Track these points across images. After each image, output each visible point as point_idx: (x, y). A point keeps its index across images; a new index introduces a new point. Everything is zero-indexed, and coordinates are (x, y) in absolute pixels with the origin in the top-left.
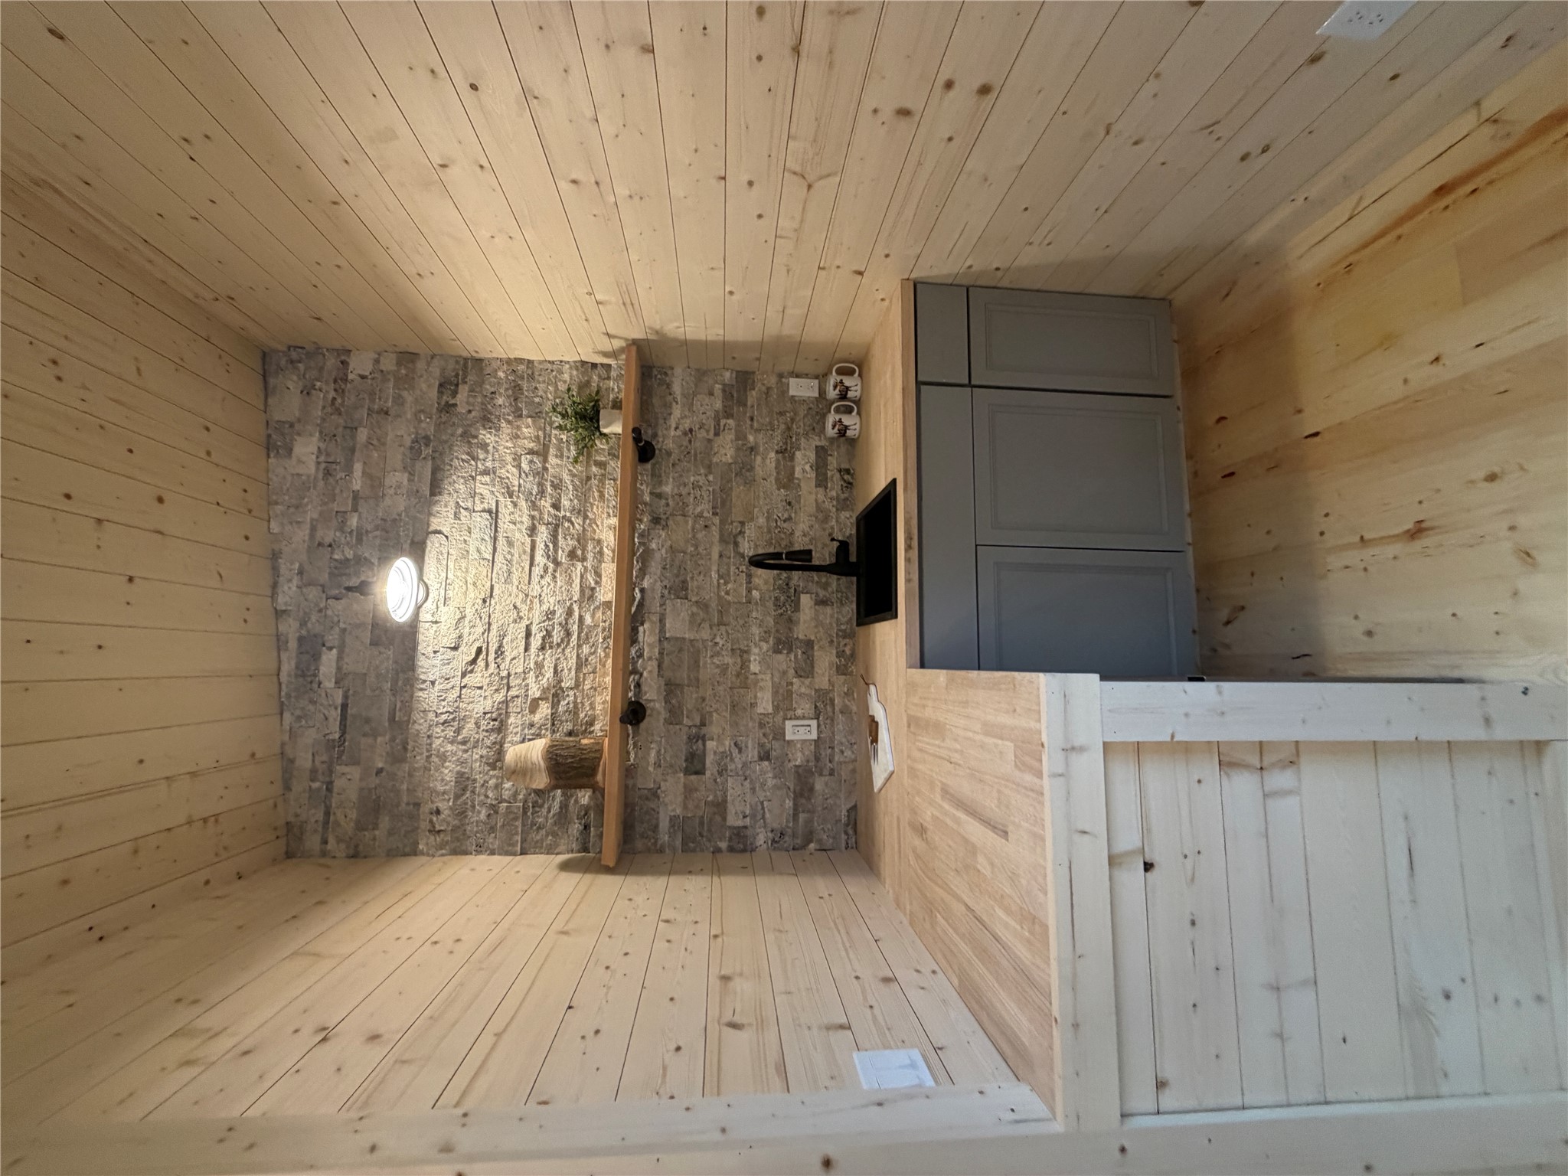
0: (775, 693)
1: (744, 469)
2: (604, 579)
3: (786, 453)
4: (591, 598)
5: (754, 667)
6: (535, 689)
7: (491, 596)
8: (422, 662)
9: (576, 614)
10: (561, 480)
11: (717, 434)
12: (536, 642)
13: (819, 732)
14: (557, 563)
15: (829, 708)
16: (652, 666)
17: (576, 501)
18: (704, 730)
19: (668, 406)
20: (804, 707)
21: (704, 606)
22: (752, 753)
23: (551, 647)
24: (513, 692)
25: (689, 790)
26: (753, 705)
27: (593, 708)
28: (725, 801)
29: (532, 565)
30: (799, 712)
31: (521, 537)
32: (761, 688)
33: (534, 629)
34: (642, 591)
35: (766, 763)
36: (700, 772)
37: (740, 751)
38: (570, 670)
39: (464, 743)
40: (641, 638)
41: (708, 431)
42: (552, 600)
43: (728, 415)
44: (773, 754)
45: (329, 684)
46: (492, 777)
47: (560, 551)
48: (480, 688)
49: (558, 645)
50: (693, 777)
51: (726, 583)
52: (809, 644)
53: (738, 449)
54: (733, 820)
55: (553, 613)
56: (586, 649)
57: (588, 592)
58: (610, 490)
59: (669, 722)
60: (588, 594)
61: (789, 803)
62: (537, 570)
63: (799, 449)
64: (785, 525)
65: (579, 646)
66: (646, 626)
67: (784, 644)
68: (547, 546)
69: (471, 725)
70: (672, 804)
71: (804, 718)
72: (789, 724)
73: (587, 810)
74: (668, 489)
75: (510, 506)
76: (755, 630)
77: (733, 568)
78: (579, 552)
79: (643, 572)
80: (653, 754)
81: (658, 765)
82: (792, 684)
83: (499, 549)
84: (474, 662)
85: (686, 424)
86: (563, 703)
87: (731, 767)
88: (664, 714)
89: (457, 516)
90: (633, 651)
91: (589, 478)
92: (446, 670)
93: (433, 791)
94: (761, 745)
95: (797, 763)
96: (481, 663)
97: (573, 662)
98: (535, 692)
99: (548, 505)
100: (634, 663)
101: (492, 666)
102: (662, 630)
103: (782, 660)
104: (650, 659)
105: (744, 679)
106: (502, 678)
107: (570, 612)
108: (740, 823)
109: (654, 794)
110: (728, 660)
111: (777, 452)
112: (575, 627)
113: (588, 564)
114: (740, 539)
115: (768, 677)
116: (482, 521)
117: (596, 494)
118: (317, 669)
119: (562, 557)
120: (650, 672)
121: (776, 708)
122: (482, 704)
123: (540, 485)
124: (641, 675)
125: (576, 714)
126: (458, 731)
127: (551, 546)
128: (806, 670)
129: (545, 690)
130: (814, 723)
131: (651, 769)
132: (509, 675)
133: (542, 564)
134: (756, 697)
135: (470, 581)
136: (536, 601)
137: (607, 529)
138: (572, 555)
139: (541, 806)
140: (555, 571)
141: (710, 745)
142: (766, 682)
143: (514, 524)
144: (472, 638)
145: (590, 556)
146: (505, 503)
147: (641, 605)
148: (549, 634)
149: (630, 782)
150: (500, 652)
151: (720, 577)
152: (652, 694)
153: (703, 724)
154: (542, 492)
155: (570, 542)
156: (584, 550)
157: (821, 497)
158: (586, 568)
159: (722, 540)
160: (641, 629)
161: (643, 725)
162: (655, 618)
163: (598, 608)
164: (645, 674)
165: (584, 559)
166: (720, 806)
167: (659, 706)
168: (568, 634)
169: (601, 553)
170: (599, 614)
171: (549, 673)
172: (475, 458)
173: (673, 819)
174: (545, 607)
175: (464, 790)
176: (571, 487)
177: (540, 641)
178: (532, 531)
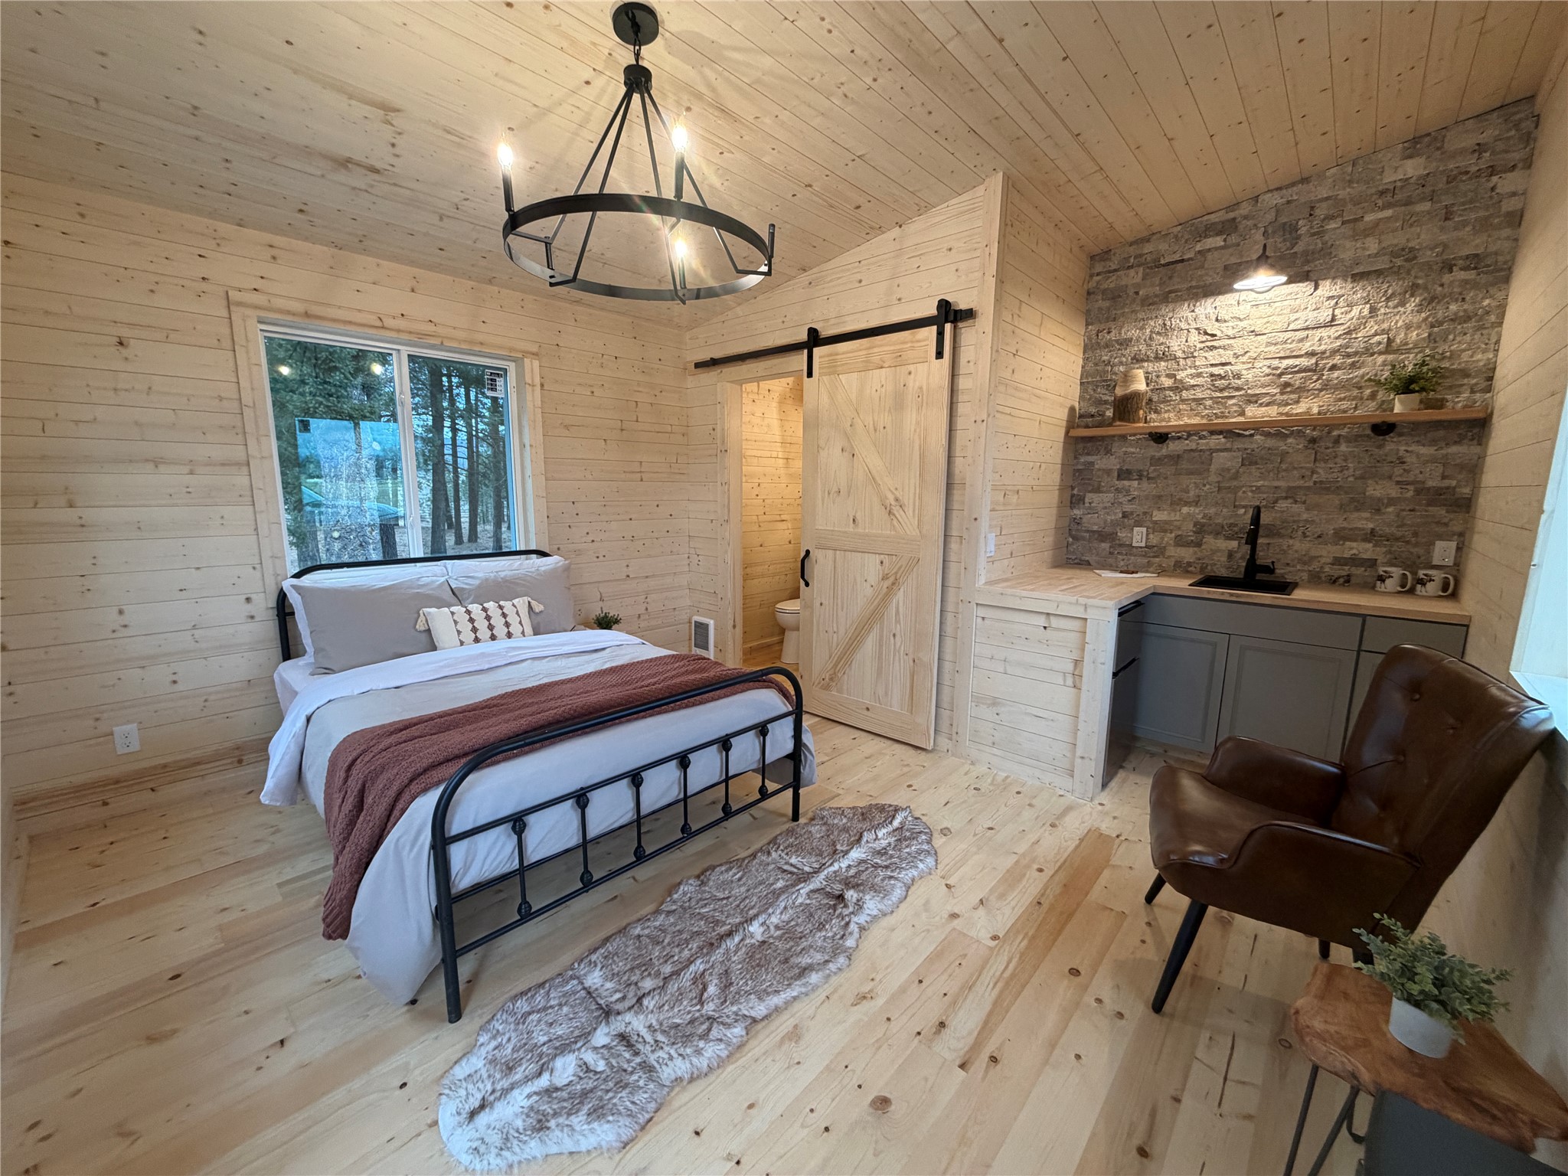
0: (1166, 522)
1: (1359, 503)
2: (1263, 409)
3: (1371, 536)
4: (1249, 402)
5: (1185, 510)
6: (1183, 375)
7: (1257, 335)
8: (1210, 301)
9: (1237, 394)
10: (1359, 368)
11: (1398, 483)
12: (1216, 371)
13: (1137, 547)
14: (1280, 375)
15: (1152, 554)
16: (1193, 446)
17: (1336, 382)
18: (1145, 479)
19: (1433, 442)
20: (1154, 539)
21: (1236, 476)
22: (1128, 508)
23: (1212, 381)
24: (1182, 362)
25: (1108, 472)
26: (1159, 509)
27: (1166, 412)
28: (1100, 492)
29: (1281, 358)
30: (1151, 536)
31: (1307, 347)
32: (1170, 514)
33: (1228, 368)
34: (1252, 435)
35: (1121, 515)
36: (1119, 478)
37: (1129, 501)
38: (1194, 394)
39: (1151, 338)
40: (1213, 437)
41: (1401, 475)
42: (1250, 376)
43: (1418, 492)
44: (1126, 520)
45: (1198, 247)
46: (1127, 359)
47: (1290, 376)
48: (1187, 341)
49: (1213, 385)
50: (1116, 474)
51: (1252, 491)
52: (1199, 545)
53: (1379, 499)
54: (1089, 497)
55: (1239, 378)
56: (1209, 403)
57: (1255, 399)
58: (1345, 405)
59: (1152, 458)
60: (1252, 400)
61: (1095, 528)
62: (1276, 363)
63: (1375, 546)
64: (1300, 533)
65: (1211, 398)
66: (1223, 440)
67: (1201, 529)
68: (1297, 366)
69: (1162, 340)
70: (1102, 462)
71: (1147, 539)
72: (1144, 530)
73: (1103, 415)
74: (1343, 448)
75: (1337, 334)
76: (1212, 511)
77: (1265, 496)
78: (1289, 389)
79: (1268, 435)
80: (1132, 450)
81: (1125, 453)
82: (1171, 533)
83: (1297, 333)
84: (1206, 333)
85: (1410, 459)
86: (1171, 394)
87: (1120, 496)
88: (1158, 455)
89: (1329, 298)
90: (1204, 433)
91: (1360, 388)
92: (1202, 317)
93: (1121, 327)
94: (1132, 513)
95: (1119, 534)
96: (1205, 338)
97: (1200, 396)
98: (1181, 375)
99: (1335, 362)
100: (1194, 435)
101: (1203, 345)
102: (1218, 451)
103: (1188, 527)
104: (1198, 444)
105: (1177, 503)
106: (1192, 353)
107: (1238, 389)
108: (1087, 500)
109: (1108, 452)
110: (1192, 493)
111: (1373, 529)
112: (1226, 394)
113: (1278, 397)
114: (1290, 501)
115: (1177, 518)
116: (1325, 315)
117: (1343, 395)
118: (1211, 236)
119: (1285, 378)
120: (1188, 445)
121: (1156, 522)
122: (1176, 345)
123: (1356, 353)
124: (1186, 439)
125: (1163, 402)
126: (1159, 333)
127: (1296, 369)
128: (1180, 542)
129: (1181, 381)
130: (1143, 545)
131: (1124, 449)
132: (1195, 357)
133: (1280, 365)
134: (1164, 510)
135: (1270, 318)
136: (1250, 365)
137: (1309, 406)
138: (1287, 385)
139: (1107, 389)
140: (1274, 375)
141: (1135, 483)
142: (1175, 517)
143: (1320, 340)
144: (1224, 329)
145: (1285, 397)
146: (1341, 330)
147: (1239, 435)
148: (1222, 377)
149: (1116, 439)
150: (1212, 348)
151: (1258, 488)
152: (1172, 447)
153: (1149, 479)
154: (1348, 356)
155: (1297, 382)
156: (1291, 392)
157: (1323, 560)
158: (1275, 395)
159: (1290, 488)
160: (1221, 436)
161: (1152, 443)
162: (1228, 445)
163: (1240, 406)
164: (1187, 442)
165: (1282, 393)
166: (1098, 490)
167: (1164, 451)
168: (1221, 390)
169: (1287, 404)
170: (1235, 408)
171: (1192, 382)
172: (1388, 299)
173: (1092, 464)
174: (1244, 372)
175: (1121, 344)
176: (1351, 376)
177: (1216, 373)
178: (1312, 354)
